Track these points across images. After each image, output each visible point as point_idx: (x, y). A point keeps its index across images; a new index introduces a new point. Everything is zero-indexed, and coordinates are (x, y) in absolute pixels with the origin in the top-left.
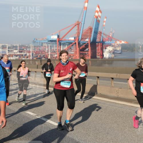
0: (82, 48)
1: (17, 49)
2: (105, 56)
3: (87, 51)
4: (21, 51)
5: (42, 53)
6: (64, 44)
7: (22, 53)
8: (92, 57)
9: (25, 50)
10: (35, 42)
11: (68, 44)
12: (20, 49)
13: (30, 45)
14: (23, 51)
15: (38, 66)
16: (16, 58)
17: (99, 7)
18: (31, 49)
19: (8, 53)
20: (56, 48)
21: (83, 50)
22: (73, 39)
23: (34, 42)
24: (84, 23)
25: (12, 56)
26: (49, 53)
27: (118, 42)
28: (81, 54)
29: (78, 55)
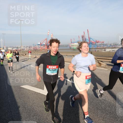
6: (42, 45)
7: (30, 49)
17: (52, 34)
20: (40, 47)
21: (48, 47)
22: (45, 44)
23: (33, 45)
24: (48, 39)
25: (27, 49)
26: (38, 48)
28: (48, 48)
29: (46, 48)
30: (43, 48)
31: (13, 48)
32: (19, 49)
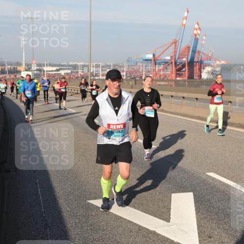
0: (179, 68)
2: (203, 77)
3: (184, 71)
5: (136, 73)
6: (159, 64)
8: (189, 78)
10: (129, 61)
11: (164, 63)
13: (124, 64)
15: (132, 86)
18: (125, 68)
19: (101, 72)
20: (151, 68)
21: (179, 70)
22: (169, 58)
24: (182, 42)
26: (144, 73)
27: (218, 62)
28: (178, 75)
29: (174, 75)
30: (162, 73)
31: (61, 67)
32: (80, 72)
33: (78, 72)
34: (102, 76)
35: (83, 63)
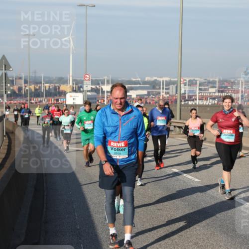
1: (216, 87)
4: (223, 89)
7: (224, 94)
9: (229, 87)
10: (248, 73)
12: (219, 87)
13: (239, 79)
14: (226, 89)
16: (213, 102)
18: (240, 86)
19: (199, 93)
23: (246, 74)
25: (206, 99)
31: (131, 85)
33: (160, 93)
34: (200, 99)
35: (167, 79)
